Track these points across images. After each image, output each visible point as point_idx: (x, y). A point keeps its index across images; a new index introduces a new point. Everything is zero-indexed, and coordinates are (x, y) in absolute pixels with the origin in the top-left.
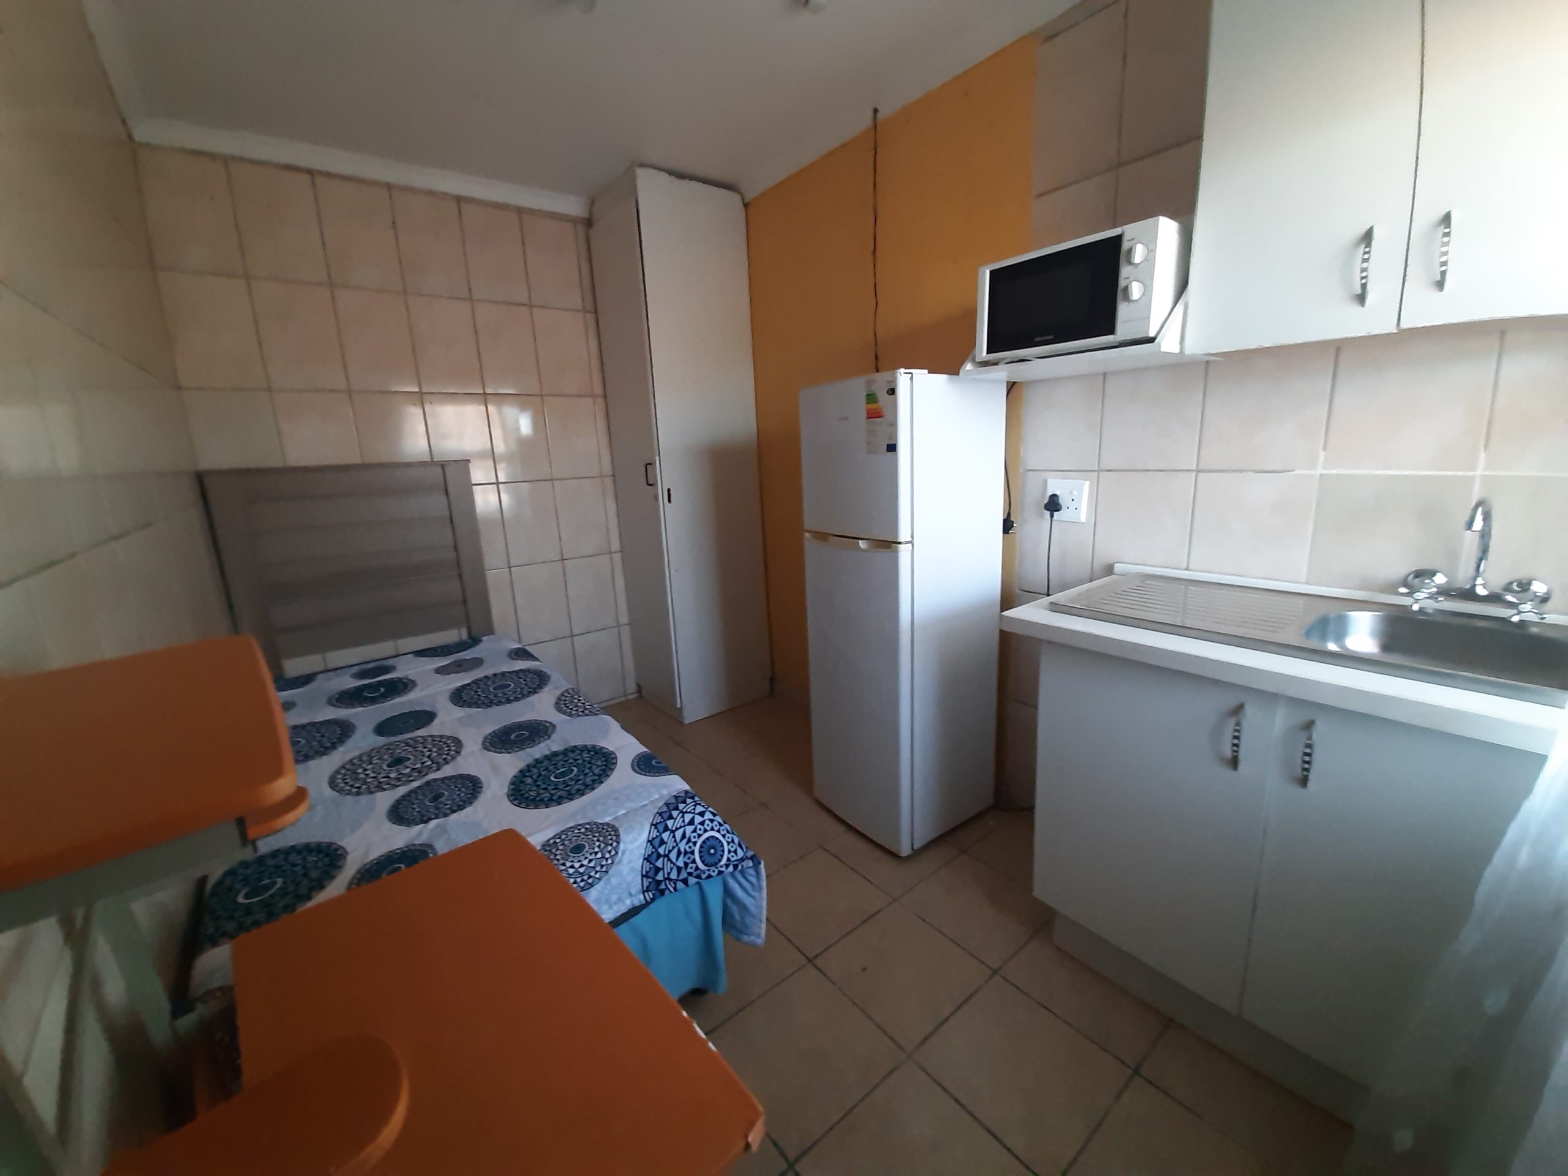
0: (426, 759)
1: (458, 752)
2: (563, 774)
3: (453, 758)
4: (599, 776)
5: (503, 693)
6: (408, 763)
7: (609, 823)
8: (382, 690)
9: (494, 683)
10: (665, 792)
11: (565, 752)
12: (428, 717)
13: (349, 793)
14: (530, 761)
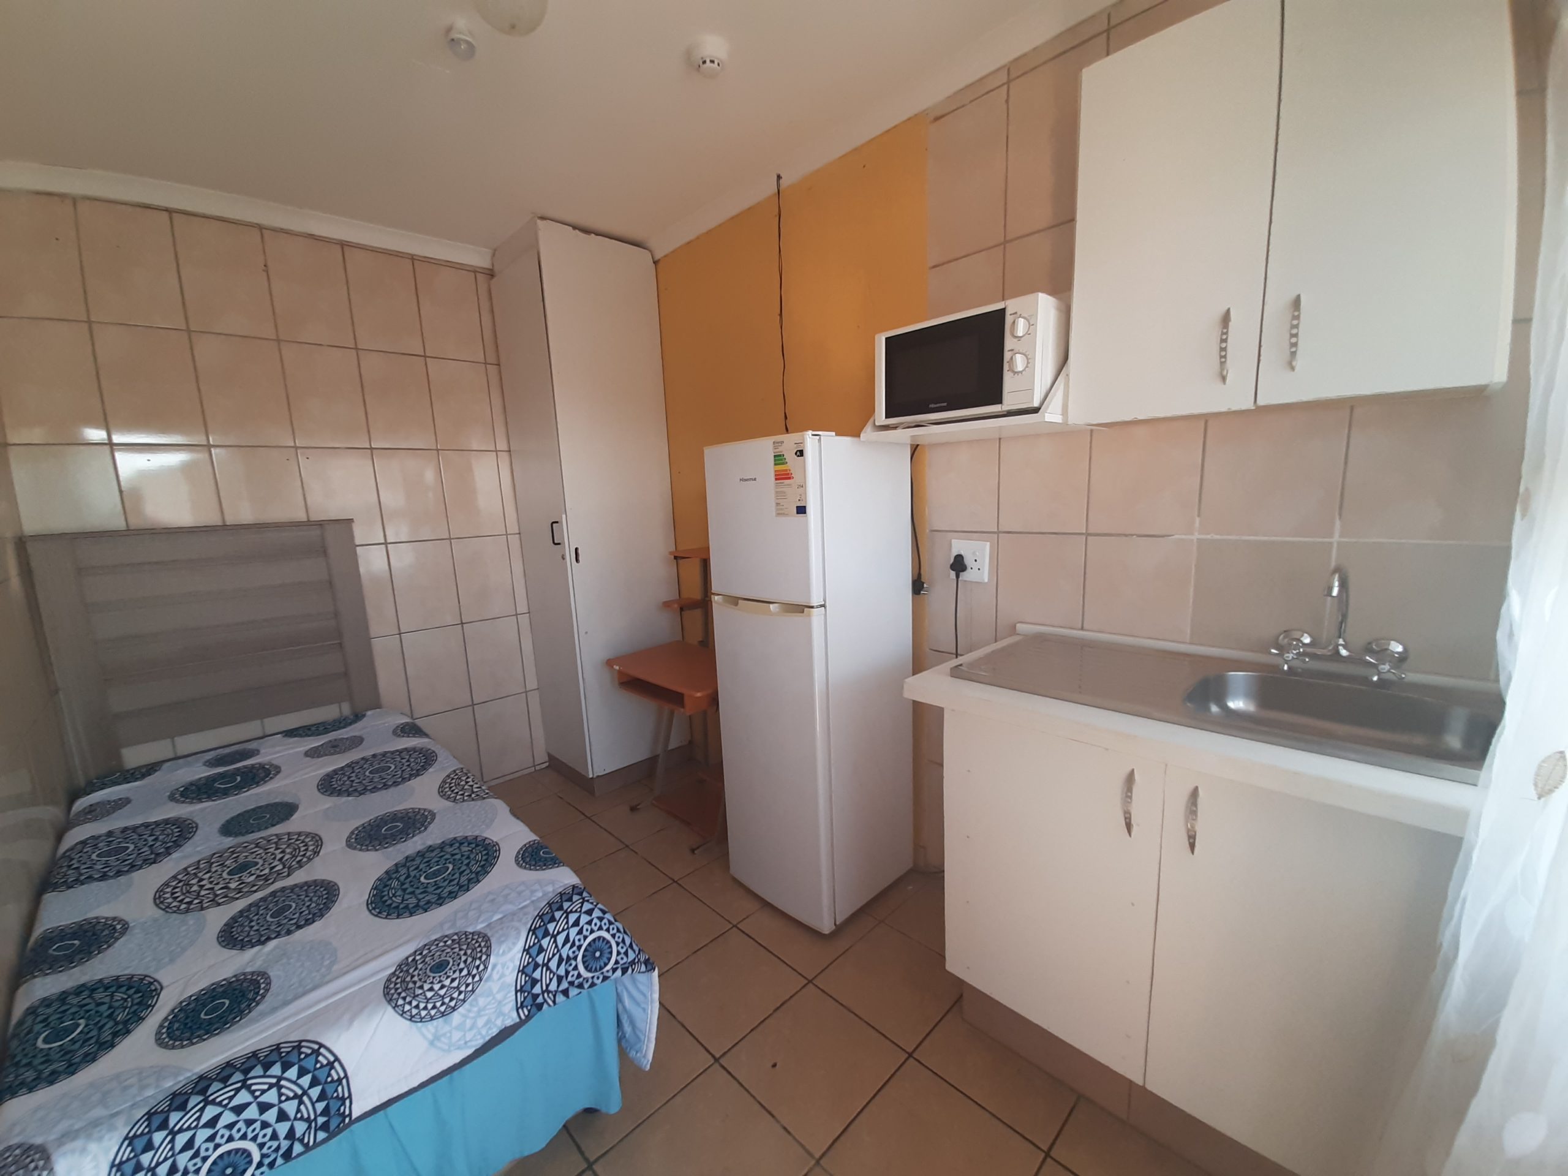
0: (276, 863)
1: (316, 853)
2: (436, 874)
3: (310, 859)
4: (477, 873)
5: (380, 776)
6: (253, 870)
7: (482, 931)
8: (239, 779)
9: (371, 765)
10: (550, 889)
11: (442, 846)
12: (286, 810)
13: (178, 911)
14: (400, 858)
